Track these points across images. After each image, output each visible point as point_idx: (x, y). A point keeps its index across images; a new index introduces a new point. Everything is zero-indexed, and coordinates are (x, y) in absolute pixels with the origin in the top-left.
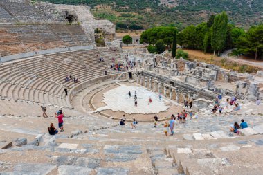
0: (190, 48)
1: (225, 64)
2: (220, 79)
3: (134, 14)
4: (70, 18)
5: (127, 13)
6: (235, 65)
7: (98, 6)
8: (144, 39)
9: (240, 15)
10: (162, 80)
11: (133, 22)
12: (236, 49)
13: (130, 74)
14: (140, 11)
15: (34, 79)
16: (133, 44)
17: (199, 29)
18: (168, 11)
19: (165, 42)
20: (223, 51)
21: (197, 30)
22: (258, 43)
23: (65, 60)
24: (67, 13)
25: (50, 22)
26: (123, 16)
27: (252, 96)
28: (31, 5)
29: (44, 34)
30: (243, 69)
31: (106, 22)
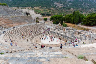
0: (67, 22)
1: (79, 28)
2: (76, 33)
3: (48, 10)
4: (27, 14)
5: (45, 10)
6: (82, 28)
7: (35, 7)
8: (52, 19)
9: (85, 10)
10: (58, 34)
11: (47, 13)
12: (83, 22)
13: (48, 32)
14: (50, 9)
15: (19, 35)
16: (48, 21)
17: (70, 16)
18: (60, 9)
19: (59, 20)
20: (78, 23)
21: (69, 16)
22: (89, 21)
23: (27, 28)
24: (26, 12)
25: (21, 16)
26: (44, 11)
27: (84, 39)
28: (15, 10)
29: (20, 20)
30: (85, 29)
31: (39, 15)
